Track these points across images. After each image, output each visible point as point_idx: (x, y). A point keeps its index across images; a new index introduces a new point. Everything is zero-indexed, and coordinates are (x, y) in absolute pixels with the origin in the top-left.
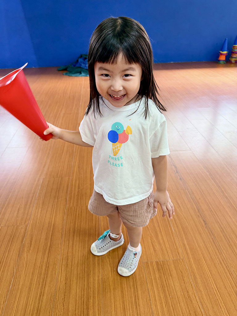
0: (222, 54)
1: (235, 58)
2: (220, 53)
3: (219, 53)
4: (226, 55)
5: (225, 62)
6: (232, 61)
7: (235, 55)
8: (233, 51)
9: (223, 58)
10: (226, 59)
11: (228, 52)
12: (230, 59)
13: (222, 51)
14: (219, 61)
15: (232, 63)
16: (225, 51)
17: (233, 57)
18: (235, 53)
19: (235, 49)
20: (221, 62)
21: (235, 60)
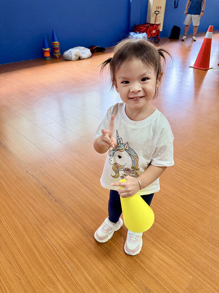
0: (46, 51)
1: (58, 53)
2: (43, 50)
3: (43, 51)
4: (50, 52)
5: (51, 58)
6: (57, 56)
7: (57, 51)
8: (54, 47)
9: (47, 55)
10: (50, 55)
11: (50, 49)
12: (54, 54)
13: (45, 48)
14: (46, 57)
15: (57, 58)
16: (47, 48)
17: (56, 53)
18: (57, 49)
19: (55, 45)
20: (48, 58)
21: (59, 55)
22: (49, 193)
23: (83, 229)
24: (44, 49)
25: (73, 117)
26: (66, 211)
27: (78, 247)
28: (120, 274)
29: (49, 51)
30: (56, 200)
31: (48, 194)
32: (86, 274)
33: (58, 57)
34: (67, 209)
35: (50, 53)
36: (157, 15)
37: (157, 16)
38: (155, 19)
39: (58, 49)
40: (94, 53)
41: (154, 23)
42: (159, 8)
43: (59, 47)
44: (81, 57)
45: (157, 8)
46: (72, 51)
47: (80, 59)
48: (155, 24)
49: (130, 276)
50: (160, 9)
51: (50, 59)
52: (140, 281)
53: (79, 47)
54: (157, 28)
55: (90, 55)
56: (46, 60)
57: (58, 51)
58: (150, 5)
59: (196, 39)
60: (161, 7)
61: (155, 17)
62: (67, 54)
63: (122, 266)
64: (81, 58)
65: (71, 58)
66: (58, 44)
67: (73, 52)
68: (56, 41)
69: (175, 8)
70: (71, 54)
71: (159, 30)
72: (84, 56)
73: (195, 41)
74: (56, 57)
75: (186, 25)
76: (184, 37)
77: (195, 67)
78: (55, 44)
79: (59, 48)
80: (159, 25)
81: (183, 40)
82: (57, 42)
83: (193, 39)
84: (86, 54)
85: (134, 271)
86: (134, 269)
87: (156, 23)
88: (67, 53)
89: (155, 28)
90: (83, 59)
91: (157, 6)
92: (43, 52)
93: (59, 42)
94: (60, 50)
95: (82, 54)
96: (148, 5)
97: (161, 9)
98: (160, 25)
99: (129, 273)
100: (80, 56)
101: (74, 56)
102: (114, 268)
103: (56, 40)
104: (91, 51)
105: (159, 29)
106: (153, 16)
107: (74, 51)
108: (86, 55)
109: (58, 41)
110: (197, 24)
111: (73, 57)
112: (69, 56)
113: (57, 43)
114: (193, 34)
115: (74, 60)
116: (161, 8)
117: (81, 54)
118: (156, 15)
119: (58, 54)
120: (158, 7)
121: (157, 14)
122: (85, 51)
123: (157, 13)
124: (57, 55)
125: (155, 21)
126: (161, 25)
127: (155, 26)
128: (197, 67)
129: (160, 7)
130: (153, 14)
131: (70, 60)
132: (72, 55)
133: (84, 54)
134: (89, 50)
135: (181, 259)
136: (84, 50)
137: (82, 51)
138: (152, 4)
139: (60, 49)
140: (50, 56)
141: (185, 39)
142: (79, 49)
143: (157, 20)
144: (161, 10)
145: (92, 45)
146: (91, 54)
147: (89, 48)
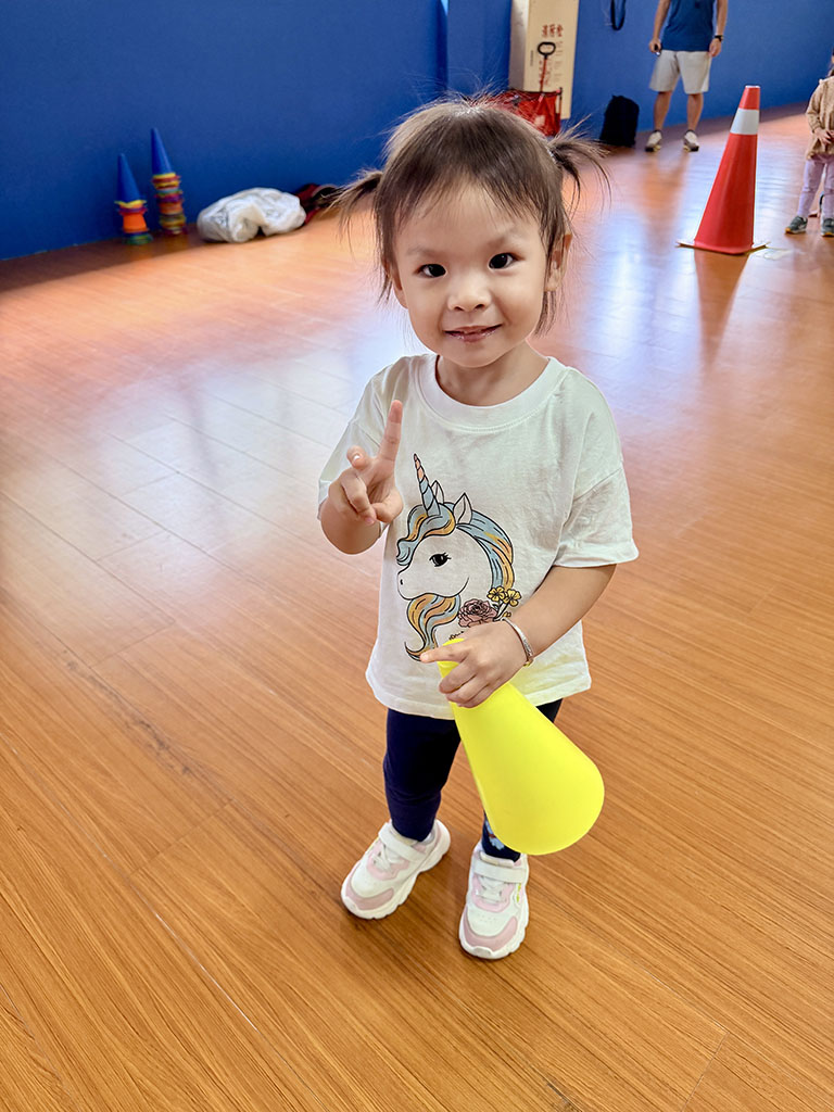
0: (129, 212)
1: (176, 217)
2: (119, 206)
3: (118, 210)
4: (143, 212)
5: (148, 236)
6: (173, 228)
7: (173, 209)
8: (162, 196)
9: (136, 224)
10: (148, 226)
11: (145, 202)
12: (161, 222)
13: (127, 201)
14: (130, 235)
15: (175, 236)
16: (135, 199)
17: (168, 217)
18: (171, 200)
19: (161, 187)
20: (137, 238)
21: (180, 225)
22: (161, 744)
23: (298, 874)
24: (122, 204)
25: (243, 452)
26: (227, 807)
27: (279, 941)
28: (447, 1035)
29: (143, 208)
30: (186, 769)
31: (155, 745)
32: (316, 1045)
33: (177, 232)
34: (230, 800)
35: (144, 216)
36: (550, 57)
37: (548, 61)
38: (541, 72)
39: (174, 202)
40: (316, 212)
41: (538, 90)
42: (552, 30)
43: (181, 192)
44: (266, 227)
45: (545, 32)
46: (228, 205)
47: (261, 234)
48: (541, 92)
49: (484, 1038)
50: (556, 35)
51: (148, 240)
52: (526, 1055)
53: (256, 190)
54: (549, 106)
55: (299, 217)
56: (133, 244)
57: (176, 209)
58: (520, 23)
59: (697, 144)
60: (559, 29)
61: (542, 66)
62: (213, 218)
63: (452, 1002)
64: (265, 231)
65: (229, 233)
66: (175, 182)
67: (235, 210)
68: (168, 172)
69: (614, 28)
70: (227, 219)
71: (558, 116)
72: (275, 223)
73: (695, 149)
74: (171, 231)
75: (661, 93)
76: (655, 138)
77: (699, 244)
78: (164, 184)
79: (180, 196)
80: (558, 97)
81: (650, 150)
82: (172, 175)
83: (686, 143)
84: (286, 214)
85: (501, 1017)
86: (500, 1013)
87: (546, 89)
88: (210, 215)
89: (541, 108)
90: (275, 235)
91: (544, 24)
92: (119, 217)
93: (177, 174)
94: (183, 205)
95: (268, 215)
96: (513, 22)
97: (560, 35)
98: (560, 93)
99: (483, 1028)
100: (260, 223)
101: (240, 227)
102: (425, 1013)
103: (168, 165)
104: (302, 204)
105: (557, 111)
106: (532, 64)
107: (236, 207)
108: (283, 219)
109: (174, 170)
110: (700, 87)
111: (237, 229)
112: (217, 224)
113: (169, 180)
114: (687, 126)
115: (240, 240)
116: (562, 32)
117: (264, 215)
118: (542, 57)
119: (175, 222)
120: (549, 29)
121: (546, 55)
122: (279, 205)
123: (546, 50)
124: (174, 225)
125: (541, 82)
126: (564, 95)
127: (541, 99)
128: (707, 243)
129: (556, 26)
130: (532, 52)
131: (224, 242)
132: (231, 222)
133: (276, 214)
134: (296, 201)
135: (681, 963)
136: (275, 199)
137: (269, 204)
138: (525, 17)
139: (183, 200)
140: (148, 230)
141: (658, 143)
142: (255, 198)
143: (546, 76)
144: (560, 39)
145: (304, 182)
146: (303, 214)
147: (294, 193)
